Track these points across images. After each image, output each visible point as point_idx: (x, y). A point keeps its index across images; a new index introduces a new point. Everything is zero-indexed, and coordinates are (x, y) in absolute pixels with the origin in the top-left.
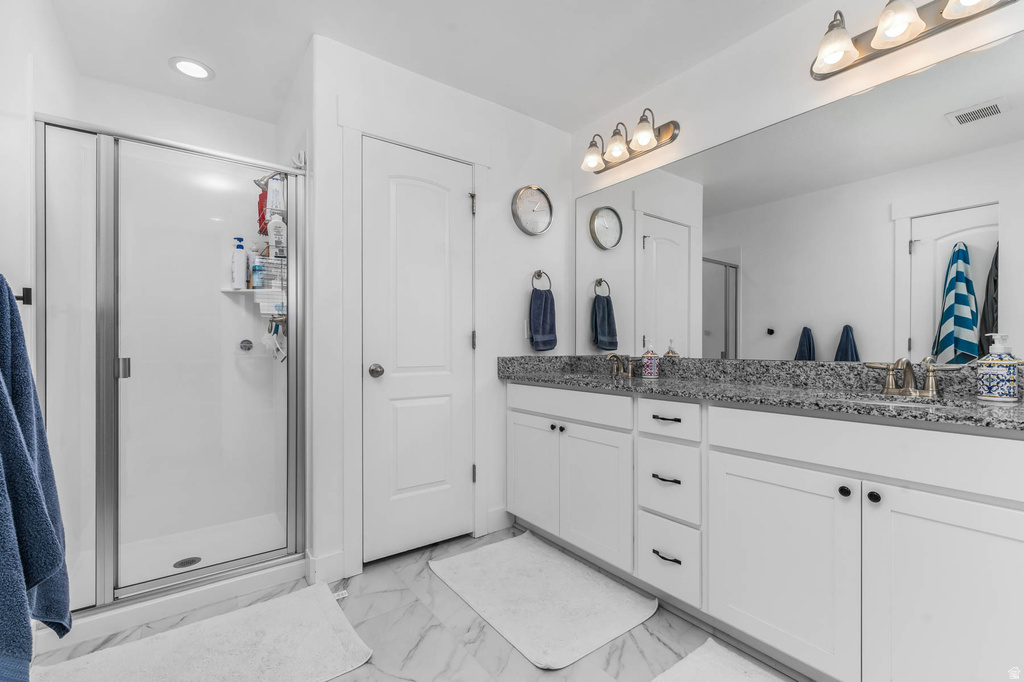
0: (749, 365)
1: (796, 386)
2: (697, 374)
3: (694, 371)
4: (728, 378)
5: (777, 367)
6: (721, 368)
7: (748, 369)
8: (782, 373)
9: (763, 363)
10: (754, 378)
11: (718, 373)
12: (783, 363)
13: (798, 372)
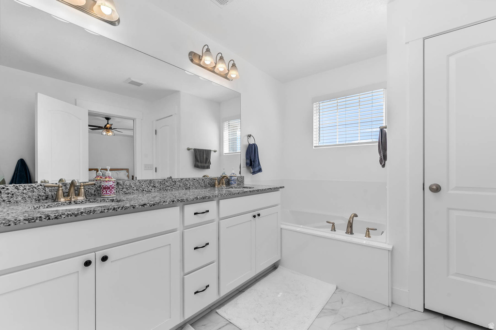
0: (167, 181)
1: (186, 189)
2: (137, 190)
3: (135, 188)
4: (157, 189)
5: (179, 181)
6: (152, 185)
7: (167, 184)
8: (181, 184)
9: (173, 180)
10: (170, 188)
11: (151, 187)
12: (182, 180)
13: (187, 183)
